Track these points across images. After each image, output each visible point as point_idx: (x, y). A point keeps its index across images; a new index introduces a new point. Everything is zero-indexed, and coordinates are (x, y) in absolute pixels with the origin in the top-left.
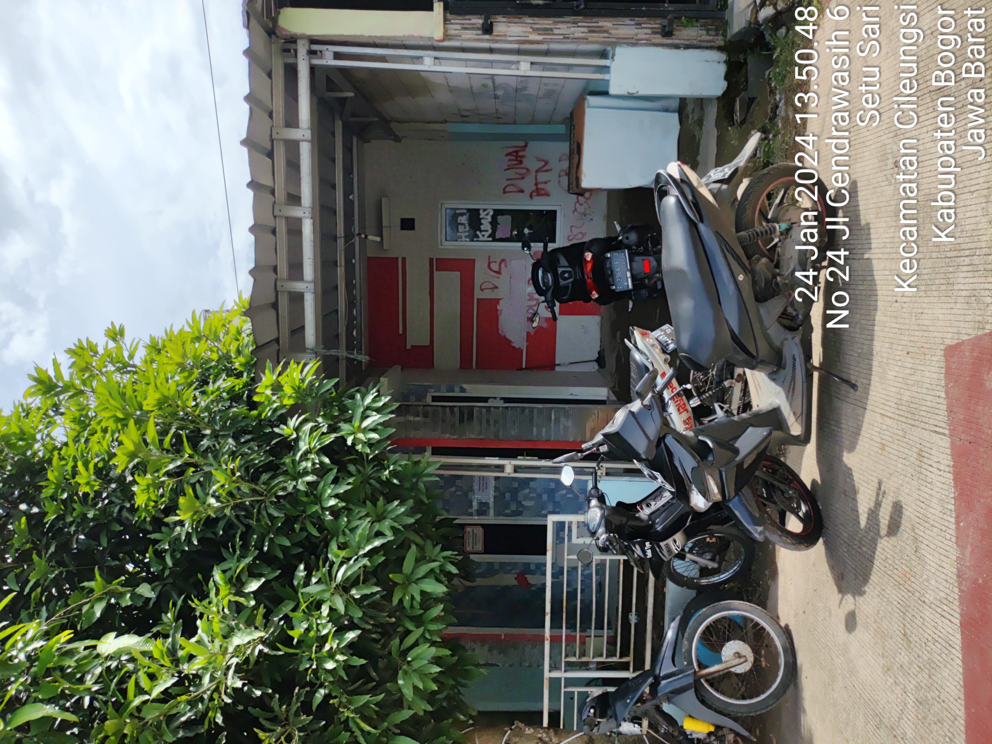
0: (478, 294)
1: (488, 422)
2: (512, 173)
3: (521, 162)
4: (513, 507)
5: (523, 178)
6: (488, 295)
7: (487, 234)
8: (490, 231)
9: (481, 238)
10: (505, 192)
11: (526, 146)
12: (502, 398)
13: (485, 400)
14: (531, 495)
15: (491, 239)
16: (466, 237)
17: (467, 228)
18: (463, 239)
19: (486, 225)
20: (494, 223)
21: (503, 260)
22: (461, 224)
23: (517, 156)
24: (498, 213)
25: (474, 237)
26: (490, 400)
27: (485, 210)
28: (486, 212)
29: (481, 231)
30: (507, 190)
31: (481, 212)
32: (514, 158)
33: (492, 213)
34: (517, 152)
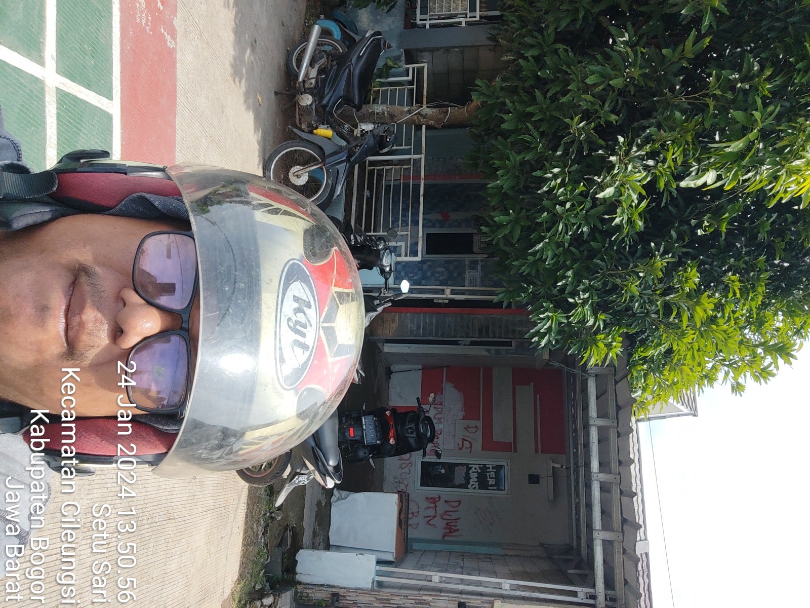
0: (479, 423)
1: (468, 327)
2: (454, 516)
3: (447, 524)
4: (451, 267)
5: (445, 512)
6: (472, 423)
7: (473, 470)
8: (470, 472)
9: (477, 466)
10: (460, 501)
11: (444, 536)
12: (459, 345)
13: (473, 343)
14: (438, 275)
15: (470, 466)
16: (489, 468)
17: (488, 474)
18: (491, 467)
19: (474, 477)
20: (468, 478)
21: (461, 449)
22: (492, 478)
23: (450, 529)
24: (465, 486)
25: (484, 468)
26: (469, 343)
27: (475, 488)
28: (474, 486)
29: (477, 472)
30: (458, 504)
31: (477, 487)
32: (452, 527)
33: (469, 486)
34: (450, 532)
